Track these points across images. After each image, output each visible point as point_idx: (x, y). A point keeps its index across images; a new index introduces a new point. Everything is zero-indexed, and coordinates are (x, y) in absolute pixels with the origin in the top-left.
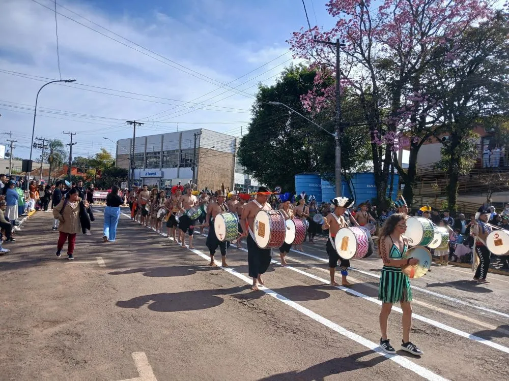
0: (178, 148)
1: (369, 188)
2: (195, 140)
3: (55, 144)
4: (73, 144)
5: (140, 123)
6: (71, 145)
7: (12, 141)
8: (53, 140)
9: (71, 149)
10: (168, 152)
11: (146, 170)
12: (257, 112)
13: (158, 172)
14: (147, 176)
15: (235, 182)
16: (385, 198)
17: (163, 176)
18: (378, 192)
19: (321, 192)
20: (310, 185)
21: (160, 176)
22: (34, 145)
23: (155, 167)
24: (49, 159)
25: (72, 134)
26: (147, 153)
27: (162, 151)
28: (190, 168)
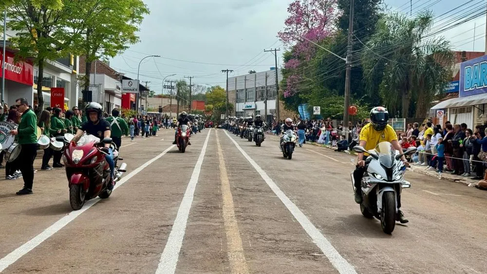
0: (264, 85)
2: (266, 80)
5: (231, 71)
6: (191, 86)
7: (146, 82)
8: (179, 81)
10: (259, 88)
11: (246, 103)
14: (247, 108)
17: (256, 108)
21: (254, 108)
23: (251, 101)
24: (176, 97)
25: (190, 78)
26: (246, 89)
27: (255, 87)
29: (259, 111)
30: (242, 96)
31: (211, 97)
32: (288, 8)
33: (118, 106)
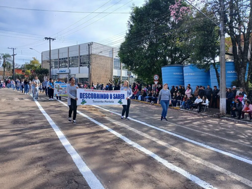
0: (78, 55)
1: (230, 74)
2: (89, 48)
3: (5, 57)
4: (15, 55)
5: (53, 39)
6: (14, 55)
8: (5, 54)
9: (14, 58)
10: (72, 57)
11: (59, 69)
12: (131, 26)
13: (67, 70)
14: (61, 73)
15: (114, 74)
16: (244, 81)
17: (70, 72)
18: (238, 76)
19: (184, 78)
20: (174, 74)
21: (68, 72)
23: (65, 67)
24: (3, 65)
25: (14, 49)
26: (60, 59)
27: (68, 57)
28: (87, 67)
29: (73, 75)
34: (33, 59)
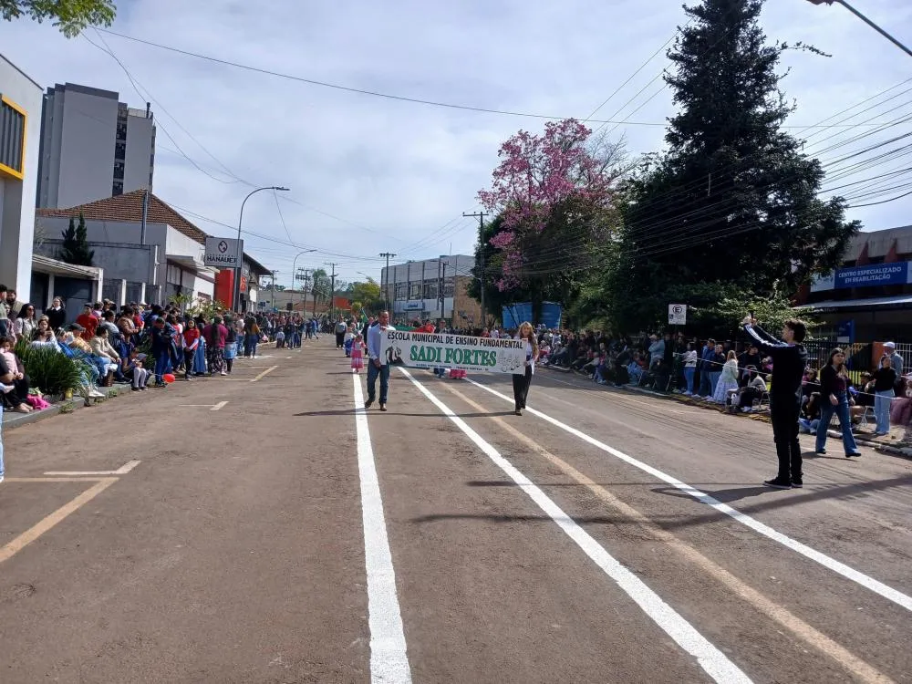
0: (437, 277)
3: (319, 274)
6: (333, 277)
8: (316, 269)
9: (332, 281)
10: (429, 281)
11: (409, 301)
13: (420, 304)
14: (410, 308)
17: (425, 308)
21: (420, 307)
22: (297, 277)
23: (417, 299)
24: (313, 291)
25: (334, 265)
26: (409, 283)
27: (423, 280)
29: (428, 313)
30: (403, 290)
31: (360, 292)
32: (500, 151)
33: (207, 296)
34: (366, 281)
